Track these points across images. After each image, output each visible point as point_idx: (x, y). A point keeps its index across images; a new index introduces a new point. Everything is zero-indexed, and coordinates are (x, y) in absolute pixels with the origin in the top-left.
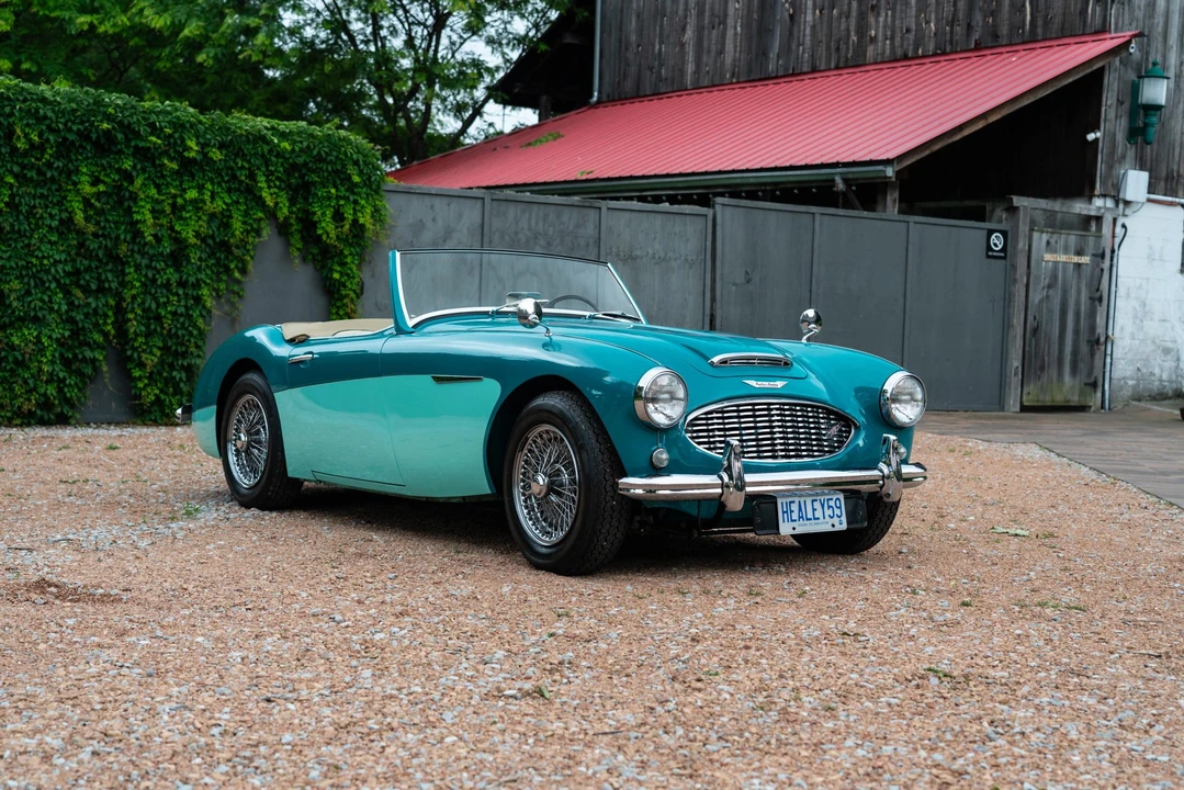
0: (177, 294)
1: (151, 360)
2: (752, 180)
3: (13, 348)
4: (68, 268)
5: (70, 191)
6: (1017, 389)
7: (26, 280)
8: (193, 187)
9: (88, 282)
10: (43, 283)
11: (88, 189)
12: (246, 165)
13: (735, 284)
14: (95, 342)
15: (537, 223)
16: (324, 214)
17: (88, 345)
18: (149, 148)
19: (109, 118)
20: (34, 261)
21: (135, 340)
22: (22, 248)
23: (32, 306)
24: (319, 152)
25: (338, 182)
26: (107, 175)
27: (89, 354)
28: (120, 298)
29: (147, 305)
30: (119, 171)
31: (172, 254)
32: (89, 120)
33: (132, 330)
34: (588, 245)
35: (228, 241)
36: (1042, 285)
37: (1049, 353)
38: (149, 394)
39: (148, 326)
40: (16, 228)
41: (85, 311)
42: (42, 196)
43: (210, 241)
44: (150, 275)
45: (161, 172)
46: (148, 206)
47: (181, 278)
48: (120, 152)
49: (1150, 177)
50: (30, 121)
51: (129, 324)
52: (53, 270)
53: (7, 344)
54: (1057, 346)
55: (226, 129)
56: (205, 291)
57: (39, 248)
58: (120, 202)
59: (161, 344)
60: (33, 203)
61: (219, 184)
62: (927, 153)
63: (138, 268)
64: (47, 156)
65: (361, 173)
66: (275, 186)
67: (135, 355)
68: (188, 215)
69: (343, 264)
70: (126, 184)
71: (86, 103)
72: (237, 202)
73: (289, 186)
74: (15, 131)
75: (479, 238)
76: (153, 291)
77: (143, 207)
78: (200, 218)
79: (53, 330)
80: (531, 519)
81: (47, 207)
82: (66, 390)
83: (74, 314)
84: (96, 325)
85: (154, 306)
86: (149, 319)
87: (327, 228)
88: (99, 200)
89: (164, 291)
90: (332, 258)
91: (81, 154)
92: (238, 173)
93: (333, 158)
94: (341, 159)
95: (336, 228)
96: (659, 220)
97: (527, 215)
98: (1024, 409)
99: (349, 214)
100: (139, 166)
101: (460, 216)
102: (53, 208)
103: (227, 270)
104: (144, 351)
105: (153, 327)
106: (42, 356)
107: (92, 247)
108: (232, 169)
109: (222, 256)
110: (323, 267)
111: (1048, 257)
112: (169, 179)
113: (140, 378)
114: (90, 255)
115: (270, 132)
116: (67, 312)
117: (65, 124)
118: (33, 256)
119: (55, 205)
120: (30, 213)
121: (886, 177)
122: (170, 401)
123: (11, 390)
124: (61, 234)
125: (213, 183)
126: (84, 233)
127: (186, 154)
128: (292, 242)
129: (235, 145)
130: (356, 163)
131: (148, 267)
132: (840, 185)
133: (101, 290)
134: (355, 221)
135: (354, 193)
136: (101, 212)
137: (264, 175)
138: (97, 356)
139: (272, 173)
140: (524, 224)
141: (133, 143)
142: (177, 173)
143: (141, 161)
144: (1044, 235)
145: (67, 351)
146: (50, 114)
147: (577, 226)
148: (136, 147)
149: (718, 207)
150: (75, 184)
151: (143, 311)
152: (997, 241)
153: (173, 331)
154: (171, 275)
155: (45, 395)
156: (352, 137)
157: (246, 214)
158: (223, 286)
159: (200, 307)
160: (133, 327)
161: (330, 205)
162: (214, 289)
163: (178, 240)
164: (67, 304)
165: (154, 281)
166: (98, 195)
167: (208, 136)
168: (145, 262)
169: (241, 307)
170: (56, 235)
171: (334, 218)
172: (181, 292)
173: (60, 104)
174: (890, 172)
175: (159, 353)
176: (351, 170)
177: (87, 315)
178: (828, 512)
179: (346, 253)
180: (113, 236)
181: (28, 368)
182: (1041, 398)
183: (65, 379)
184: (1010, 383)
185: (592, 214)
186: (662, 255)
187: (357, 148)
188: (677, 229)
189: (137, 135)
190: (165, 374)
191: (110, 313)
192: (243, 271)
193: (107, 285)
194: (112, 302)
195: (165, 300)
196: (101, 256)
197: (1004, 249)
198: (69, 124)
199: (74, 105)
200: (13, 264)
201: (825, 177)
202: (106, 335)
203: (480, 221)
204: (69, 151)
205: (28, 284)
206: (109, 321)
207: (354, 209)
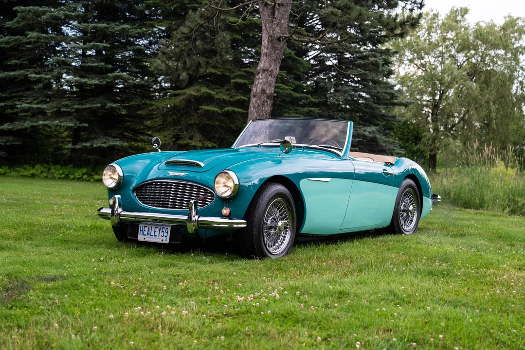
178: (161, 234)
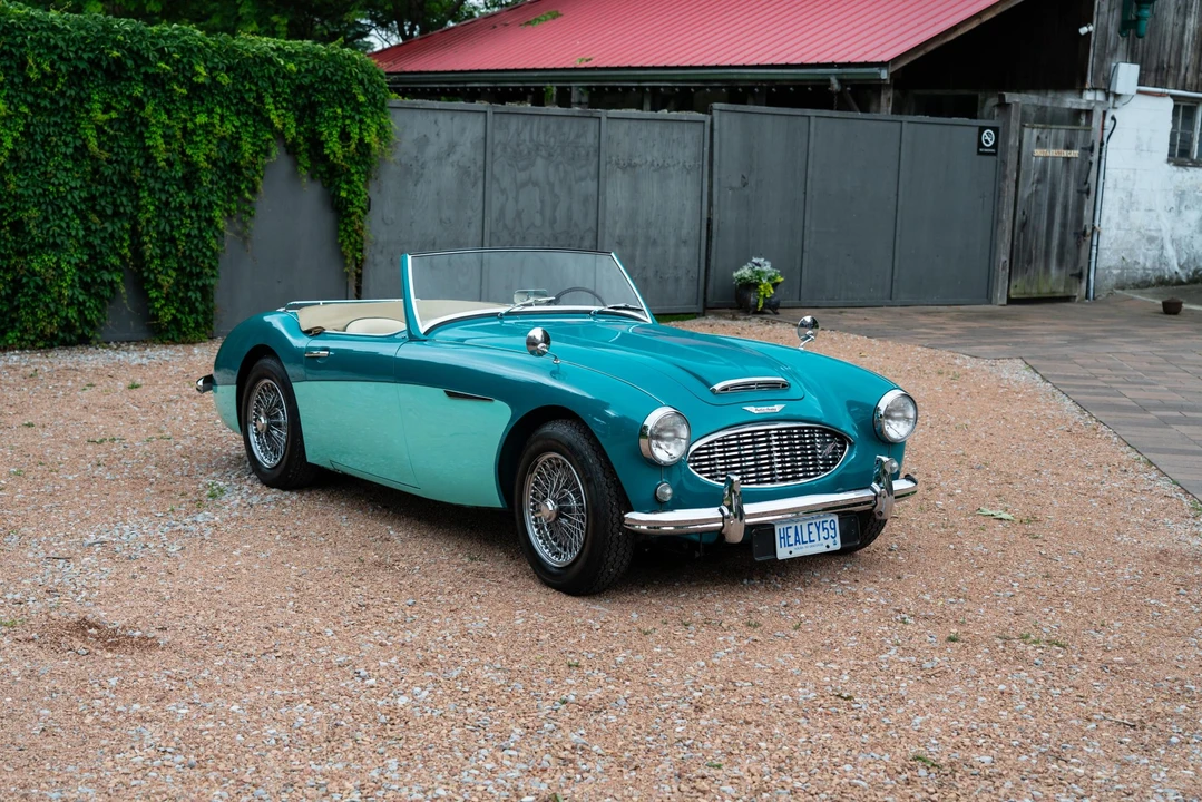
0: (190, 217)
1: (167, 281)
2: (748, 77)
3: (33, 273)
4: (84, 194)
5: (82, 118)
6: (1004, 282)
7: (44, 207)
8: (202, 112)
9: (104, 207)
10: (61, 209)
11: (101, 117)
12: (254, 88)
13: (731, 188)
14: (112, 265)
15: (538, 134)
16: (330, 134)
17: (106, 268)
18: (158, 74)
19: (118, 45)
20: (51, 188)
21: (151, 262)
22: (39, 176)
23: (51, 232)
24: (324, 73)
25: (344, 101)
26: (119, 102)
27: (107, 277)
28: (135, 223)
29: (161, 228)
30: (130, 97)
31: (184, 176)
32: (98, 48)
33: (148, 254)
34: (588, 154)
35: (238, 163)
36: (1031, 180)
37: (1036, 247)
38: (166, 314)
39: (162, 248)
40: (32, 157)
41: (102, 235)
42: (56, 123)
43: (221, 164)
44: (163, 198)
45: (171, 97)
46: (160, 132)
47: (194, 201)
48: (130, 79)
49: (1141, 70)
50: (42, 51)
51: (145, 247)
52: (69, 197)
53: (28, 270)
54: (1044, 240)
55: (232, 51)
56: (217, 213)
57: (55, 176)
58: (132, 128)
59: (176, 266)
60: (47, 131)
61: (228, 107)
62: (921, 54)
63: (152, 191)
64: (59, 85)
65: (366, 92)
66: (283, 107)
67: (152, 277)
68: (198, 139)
69: (349, 182)
70: (137, 110)
71: (95, 30)
72: (246, 124)
73: (296, 106)
74: (25, 63)
75: (482, 150)
76: (167, 214)
77: (154, 132)
78: (210, 142)
79: (72, 255)
80: (541, 538)
81: (61, 135)
82: (86, 312)
83: (91, 239)
84: (113, 249)
85: (168, 229)
86: (164, 241)
87: (334, 147)
88: (111, 127)
89: (178, 214)
90: (340, 176)
91: (92, 82)
92: (246, 96)
93: (338, 78)
94: (346, 79)
95: (343, 147)
96: (657, 127)
97: (529, 127)
98: (1011, 301)
99: (355, 134)
100: (149, 93)
101: (463, 130)
102: (67, 136)
103: (238, 190)
104: (160, 272)
105: (168, 249)
106: (62, 281)
107: (106, 174)
108: (239, 91)
109: (233, 178)
110: (331, 184)
111: (1038, 152)
112: (179, 104)
113: (157, 299)
114: (104, 181)
115: (276, 54)
116: (84, 237)
117: (76, 53)
118: (49, 183)
119: (69, 132)
120: (45, 142)
121: (880, 79)
122: (187, 320)
123: (34, 314)
124: (75, 161)
125: (221, 107)
126: (98, 160)
127: (195, 79)
128: (301, 160)
129: (243, 68)
130: (361, 82)
131: (161, 190)
132: (836, 86)
133: (116, 214)
134: (361, 140)
135: (359, 113)
136: (113, 138)
137: (271, 96)
138: (115, 278)
139: (279, 95)
140: (526, 135)
141: (143, 70)
142: (187, 97)
143: (151, 87)
144: (1035, 131)
145: (86, 275)
146: (61, 43)
147: (578, 136)
148: (146, 74)
149: (715, 113)
150: (88, 112)
151: (158, 233)
152: (988, 137)
153: (188, 252)
154: (184, 198)
155: (66, 318)
156: (356, 56)
157: (255, 135)
158: (234, 206)
159: (213, 228)
160: (149, 250)
161: (336, 125)
162: (226, 210)
163: (190, 165)
164: (85, 229)
165: (167, 204)
166: (110, 122)
167: (216, 60)
168: (158, 186)
169: (252, 226)
170: (71, 162)
171: (340, 137)
172: (193, 214)
173: (69, 31)
174: (884, 74)
175: (174, 274)
176: (357, 89)
177: (103, 239)
178: (823, 534)
179: (353, 171)
180: (126, 161)
181: (49, 293)
182: (1028, 290)
183: (84, 302)
184: (998, 276)
185: (592, 124)
186: (661, 162)
187: (362, 66)
188: (675, 136)
189: (147, 62)
190: (181, 295)
191: (126, 237)
192: (253, 191)
193: (122, 210)
194: (127, 226)
195: (179, 222)
196: (115, 181)
197: (995, 146)
198: (80, 52)
199: (83, 33)
200: (31, 193)
201: (820, 77)
202: (123, 258)
203: (482, 135)
204: (80, 79)
205: (46, 211)
206: (125, 244)
207: (360, 129)
